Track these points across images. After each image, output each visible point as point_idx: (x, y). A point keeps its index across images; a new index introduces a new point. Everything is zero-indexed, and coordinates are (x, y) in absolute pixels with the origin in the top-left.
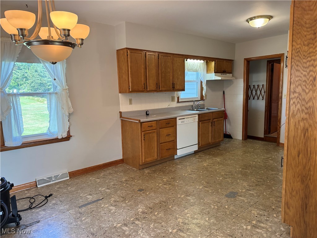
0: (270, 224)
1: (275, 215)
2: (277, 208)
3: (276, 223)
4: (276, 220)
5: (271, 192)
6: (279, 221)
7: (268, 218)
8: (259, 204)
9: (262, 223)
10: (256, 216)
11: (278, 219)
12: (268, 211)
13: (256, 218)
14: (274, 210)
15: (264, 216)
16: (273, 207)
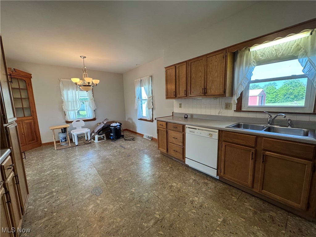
0: (43, 202)
1: (46, 210)
2: (51, 217)
3: (40, 206)
4: (41, 208)
5: (77, 226)
6: (39, 209)
7: (49, 204)
8: (69, 205)
9: (49, 198)
10: (58, 197)
11: (40, 210)
12: (55, 208)
13: (57, 196)
14: (52, 213)
15: (53, 203)
16: (55, 214)
